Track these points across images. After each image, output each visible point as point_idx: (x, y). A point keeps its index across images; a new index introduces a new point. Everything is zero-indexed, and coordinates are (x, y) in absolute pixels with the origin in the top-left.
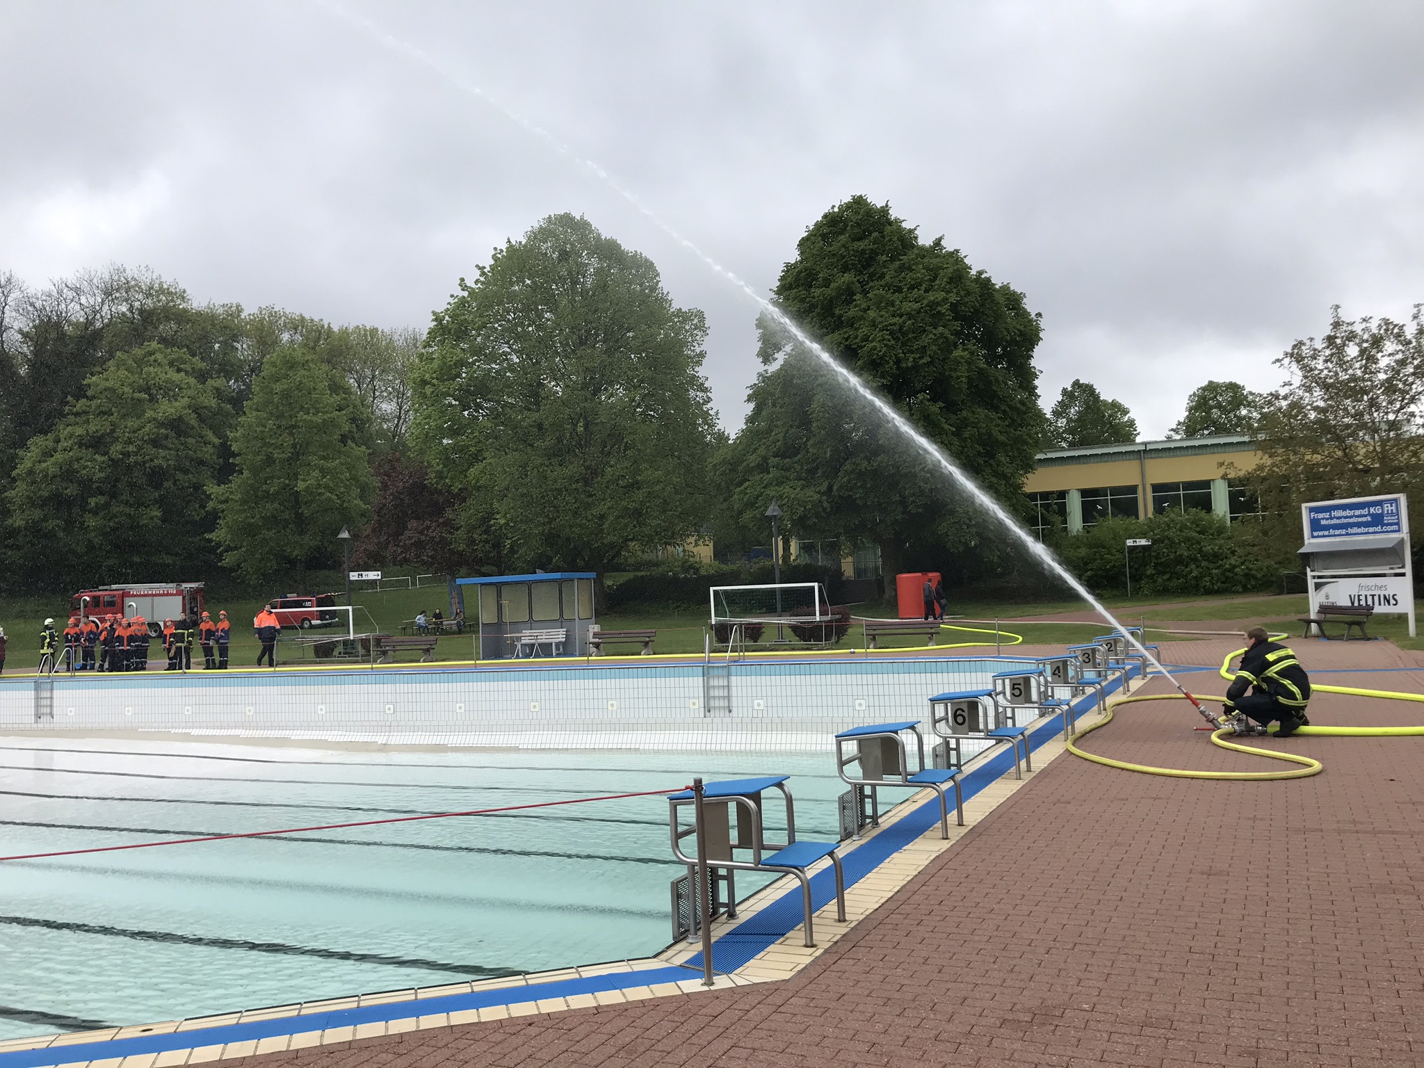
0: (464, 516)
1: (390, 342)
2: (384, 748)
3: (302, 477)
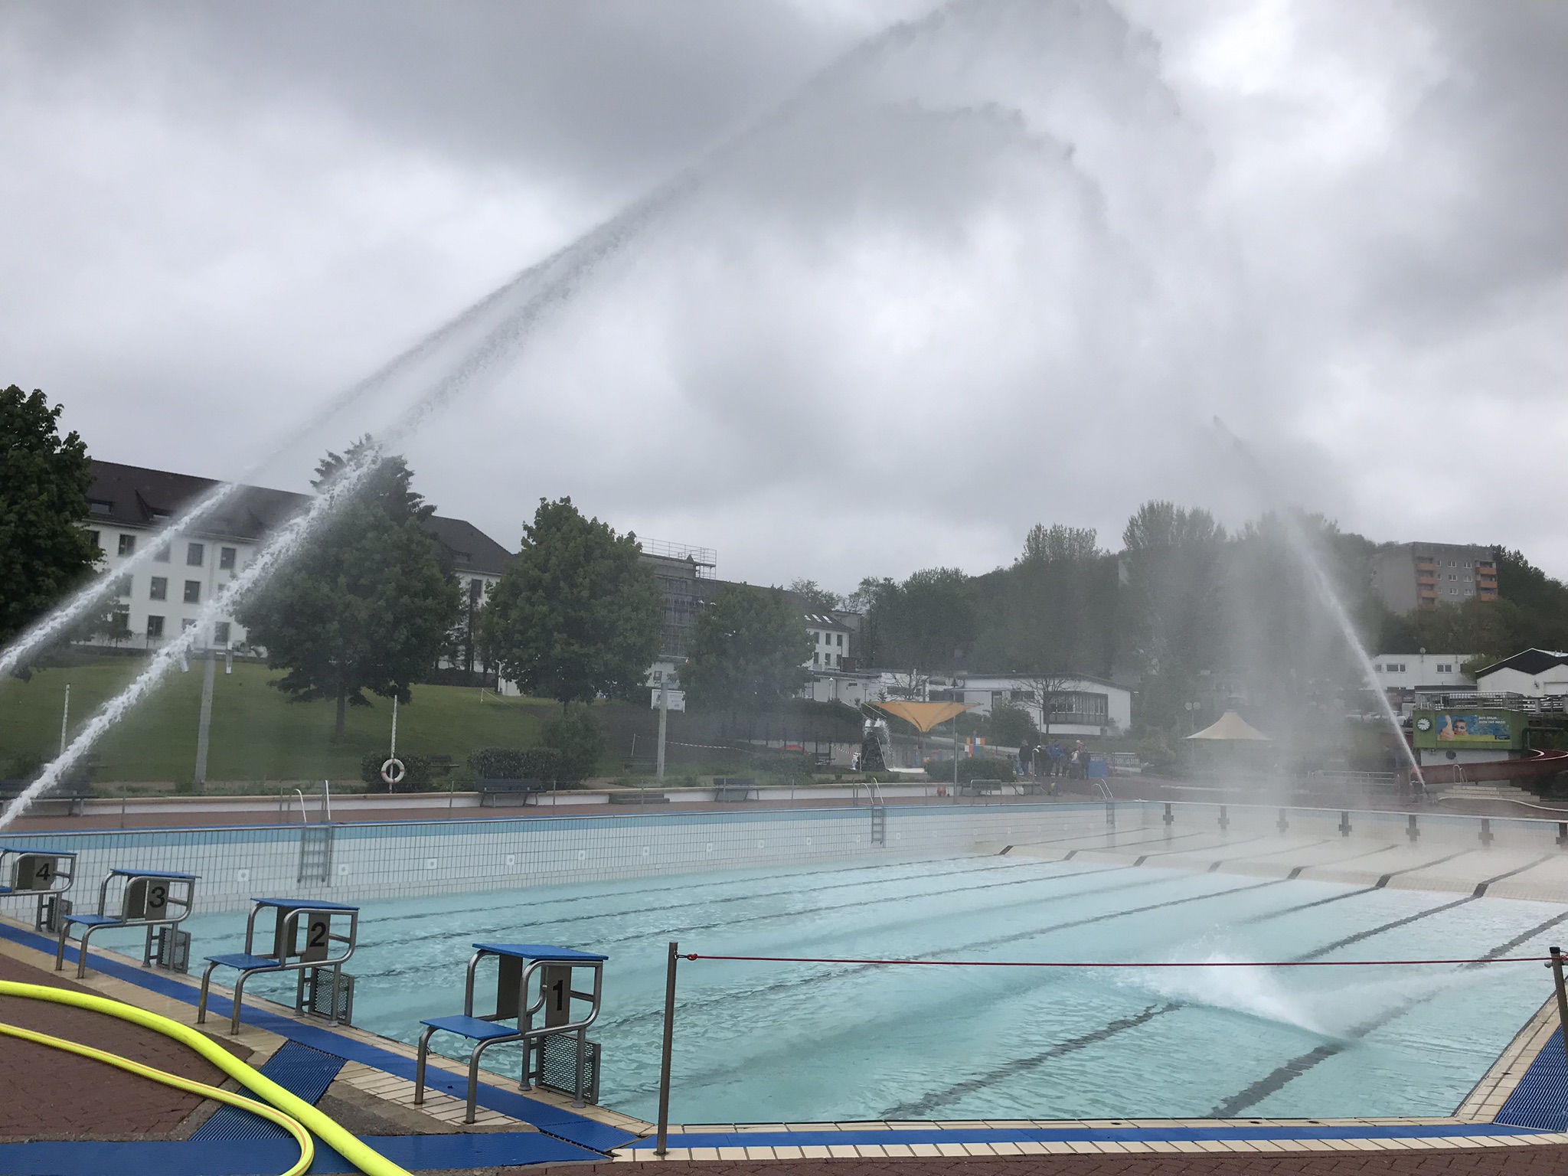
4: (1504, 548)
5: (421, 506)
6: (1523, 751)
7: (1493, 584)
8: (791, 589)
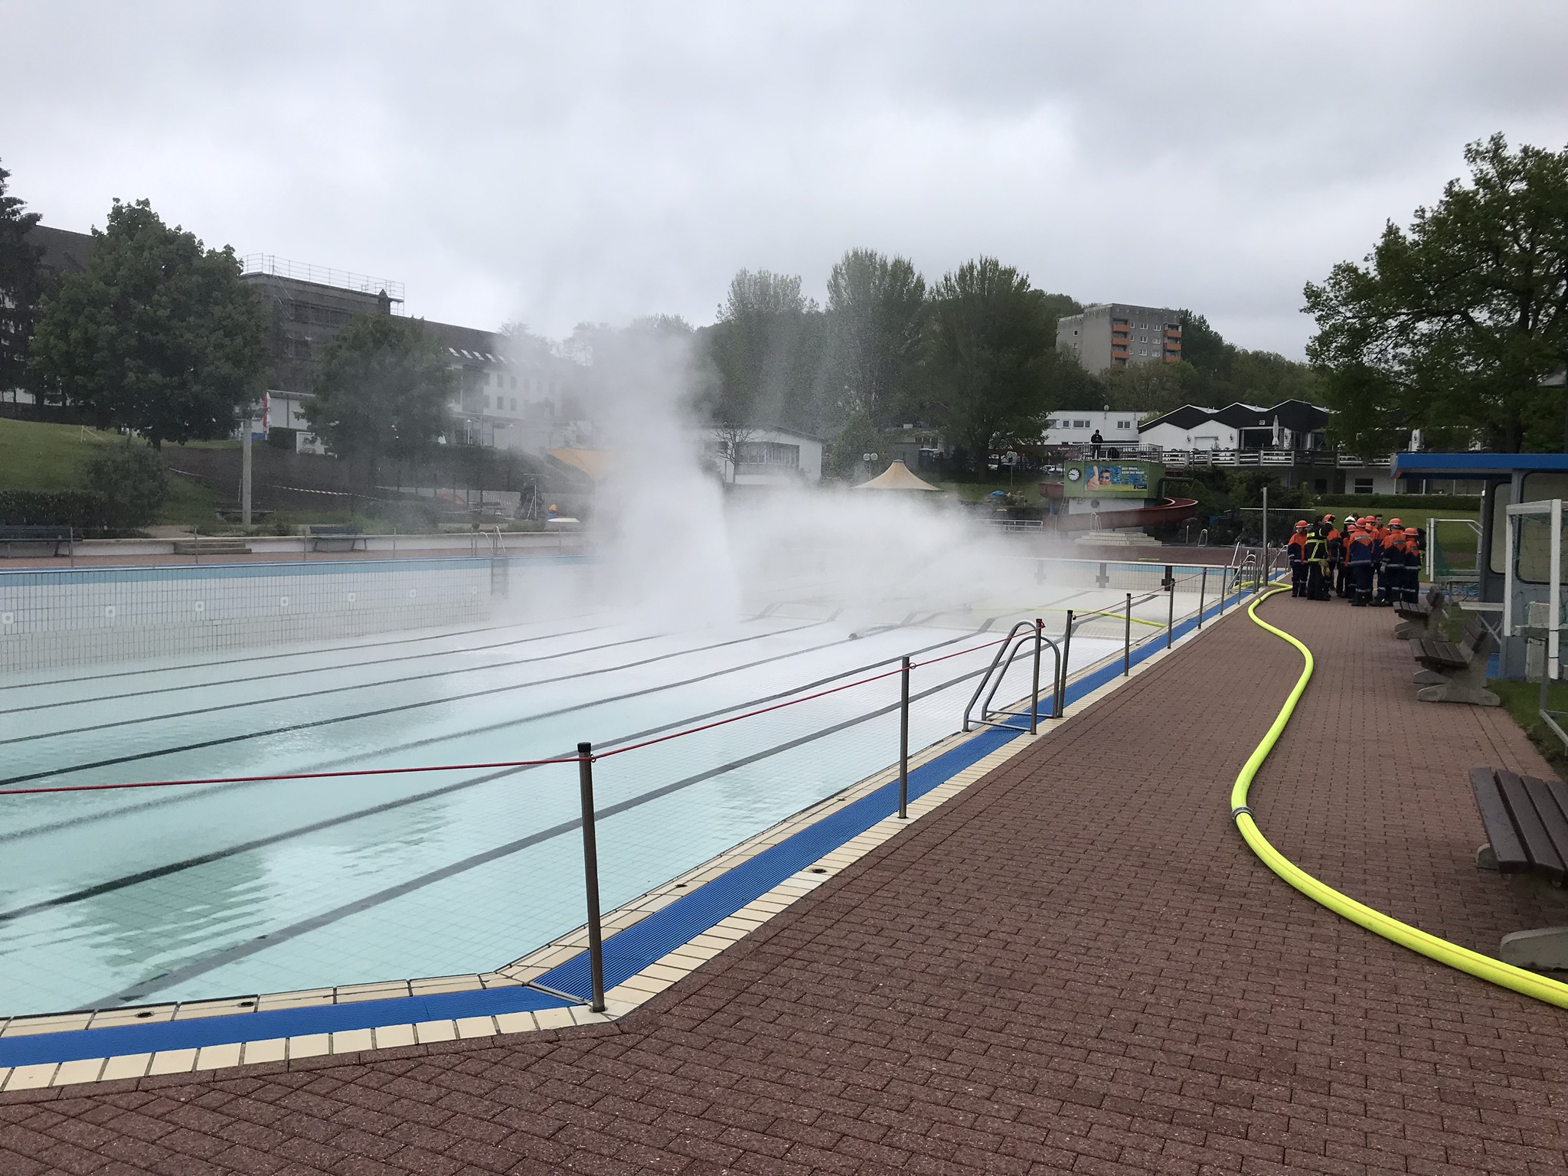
4: (1191, 312)
5: (23, 213)
6: (1155, 501)
7: (1177, 347)
8: (500, 331)
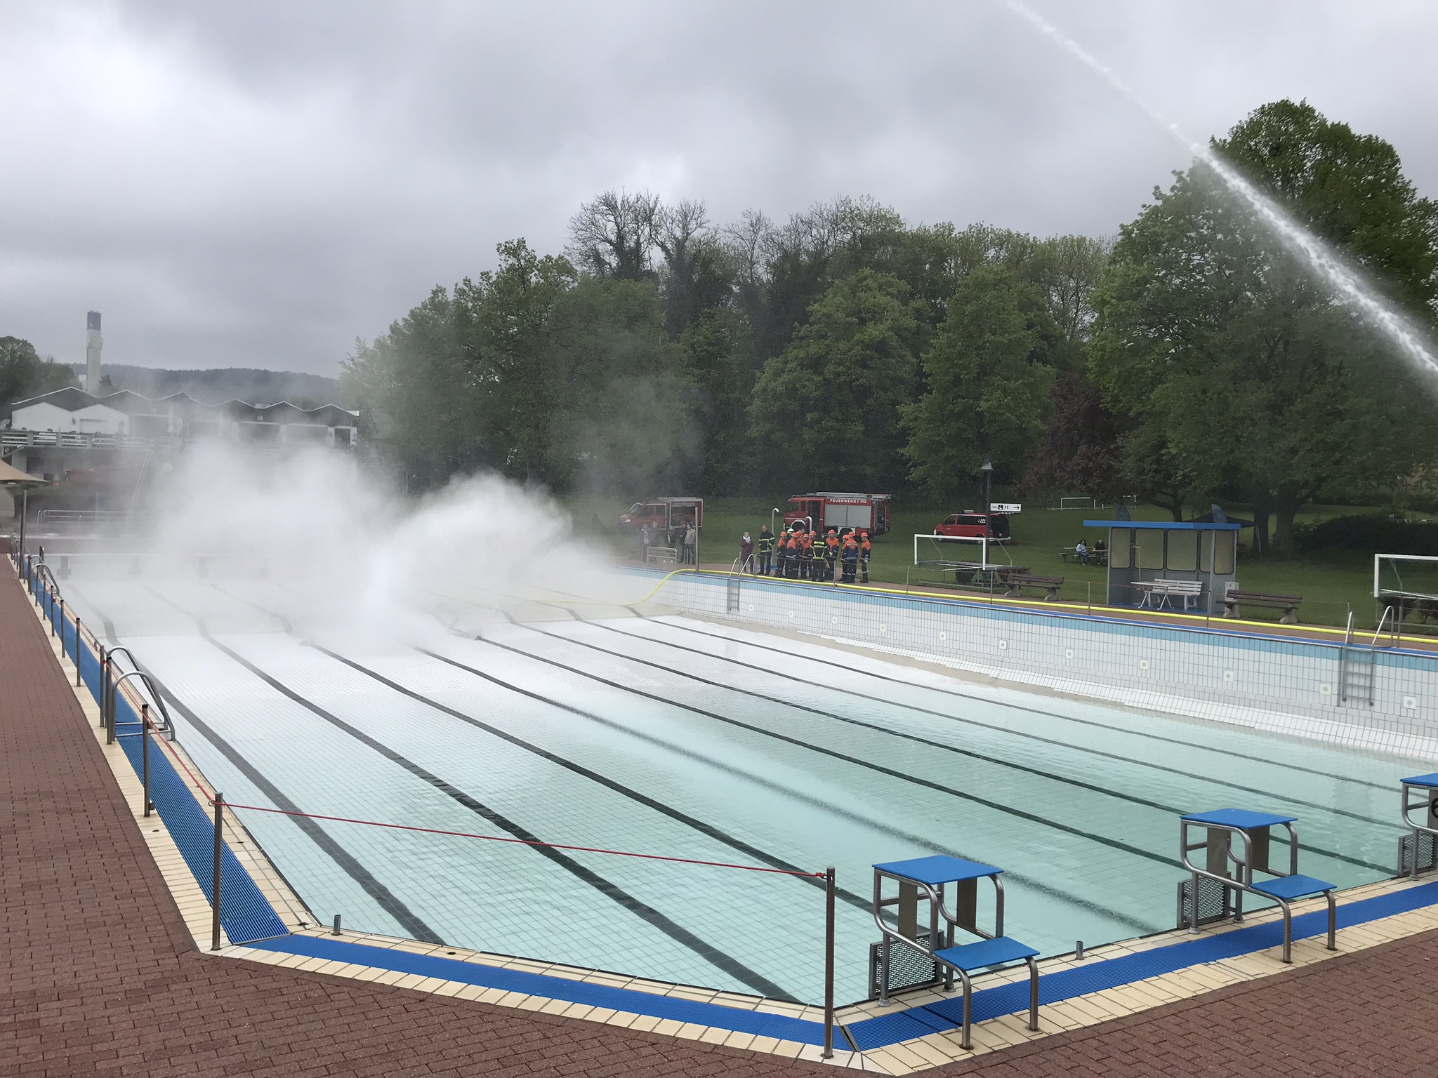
0: (1133, 443)
1: (1097, 252)
2: (995, 682)
3: (985, 397)
